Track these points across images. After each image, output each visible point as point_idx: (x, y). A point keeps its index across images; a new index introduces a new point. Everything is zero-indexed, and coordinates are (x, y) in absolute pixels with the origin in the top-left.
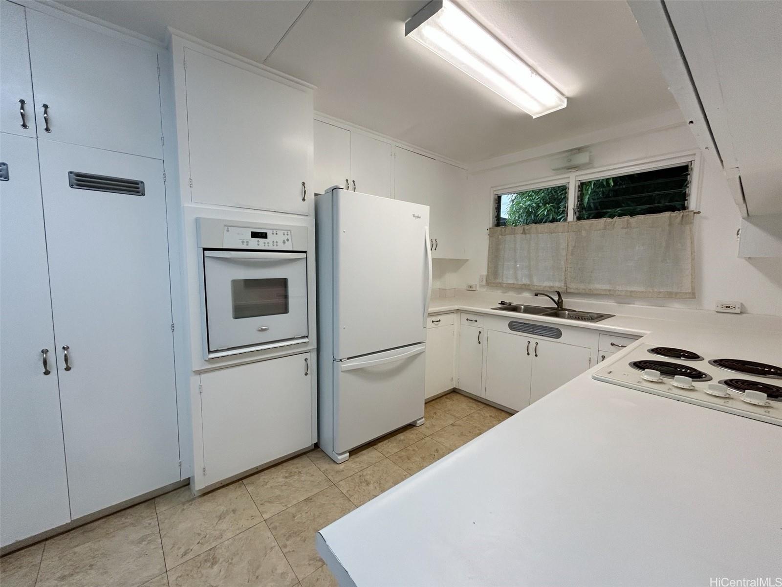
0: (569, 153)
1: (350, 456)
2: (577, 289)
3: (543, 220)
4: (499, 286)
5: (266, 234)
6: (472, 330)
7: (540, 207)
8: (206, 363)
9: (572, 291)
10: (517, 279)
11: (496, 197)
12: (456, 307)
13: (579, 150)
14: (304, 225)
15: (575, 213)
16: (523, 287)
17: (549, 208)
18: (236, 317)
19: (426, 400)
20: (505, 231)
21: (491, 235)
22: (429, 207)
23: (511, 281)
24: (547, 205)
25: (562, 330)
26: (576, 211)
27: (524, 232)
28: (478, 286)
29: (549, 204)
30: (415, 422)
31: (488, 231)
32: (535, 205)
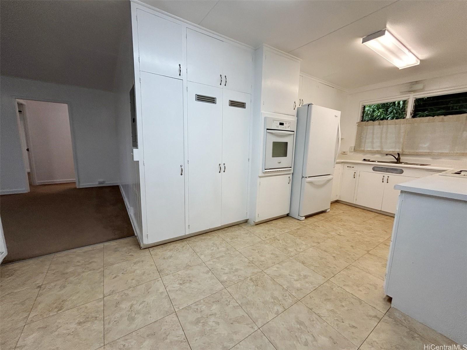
0: (411, 84)
1: (305, 218)
2: (409, 152)
3: (376, 119)
4: (363, 151)
5: (283, 123)
6: (351, 172)
7: (375, 111)
8: (263, 174)
9: (406, 153)
10: (373, 148)
11: (363, 106)
12: (342, 161)
13: (417, 82)
14: (294, 120)
15: (411, 114)
16: (377, 152)
17: (381, 112)
18: (273, 157)
19: (331, 202)
20: (368, 124)
21: (359, 126)
22: (340, 112)
23: (369, 149)
24: (380, 110)
25: (403, 170)
26: (412, 113)
27: (379, 124)
28: (348, 151)
29: (381, 109)
30: (326, 210)
31: (357, 124)
32: (372, 110)
